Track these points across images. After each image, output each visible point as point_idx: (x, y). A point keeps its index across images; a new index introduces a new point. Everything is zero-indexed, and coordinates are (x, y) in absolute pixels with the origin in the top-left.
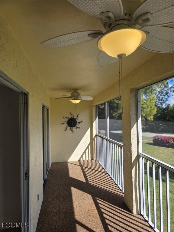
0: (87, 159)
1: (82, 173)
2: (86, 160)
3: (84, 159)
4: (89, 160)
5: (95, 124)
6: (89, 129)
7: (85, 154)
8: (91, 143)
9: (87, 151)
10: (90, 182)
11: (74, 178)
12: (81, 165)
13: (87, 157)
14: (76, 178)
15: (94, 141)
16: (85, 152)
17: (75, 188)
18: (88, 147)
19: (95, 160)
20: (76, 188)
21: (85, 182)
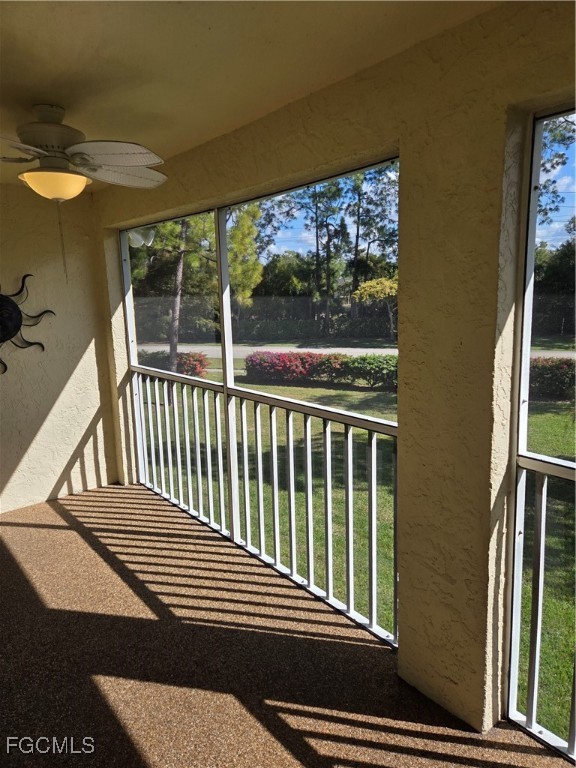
0: (92, 485)
1: (106, 570)
2: (85, 490)
3: (78, 487)
4: (100, 486)
5: (124, 319)
6: (92, 345)
7: (77, 465)
8: (106, 412)
9: (88, 449)
10: (179, 612)
11: (77, 608)
12: (74, 525)
13: (92, 475)
14: (89, 608)
15: (120, 400)
16: (78, 454)
17: (118, 675)
18: (91, 431)
19: (131, 483)
20: (127, 675)
21: (152, 616)
